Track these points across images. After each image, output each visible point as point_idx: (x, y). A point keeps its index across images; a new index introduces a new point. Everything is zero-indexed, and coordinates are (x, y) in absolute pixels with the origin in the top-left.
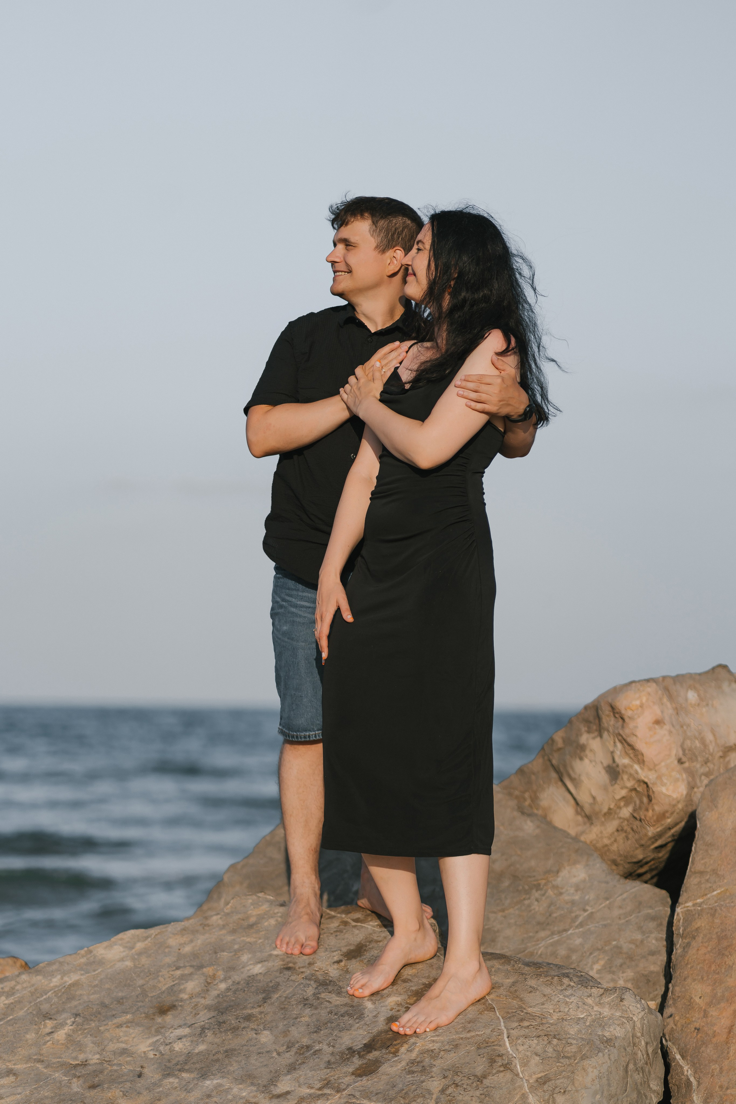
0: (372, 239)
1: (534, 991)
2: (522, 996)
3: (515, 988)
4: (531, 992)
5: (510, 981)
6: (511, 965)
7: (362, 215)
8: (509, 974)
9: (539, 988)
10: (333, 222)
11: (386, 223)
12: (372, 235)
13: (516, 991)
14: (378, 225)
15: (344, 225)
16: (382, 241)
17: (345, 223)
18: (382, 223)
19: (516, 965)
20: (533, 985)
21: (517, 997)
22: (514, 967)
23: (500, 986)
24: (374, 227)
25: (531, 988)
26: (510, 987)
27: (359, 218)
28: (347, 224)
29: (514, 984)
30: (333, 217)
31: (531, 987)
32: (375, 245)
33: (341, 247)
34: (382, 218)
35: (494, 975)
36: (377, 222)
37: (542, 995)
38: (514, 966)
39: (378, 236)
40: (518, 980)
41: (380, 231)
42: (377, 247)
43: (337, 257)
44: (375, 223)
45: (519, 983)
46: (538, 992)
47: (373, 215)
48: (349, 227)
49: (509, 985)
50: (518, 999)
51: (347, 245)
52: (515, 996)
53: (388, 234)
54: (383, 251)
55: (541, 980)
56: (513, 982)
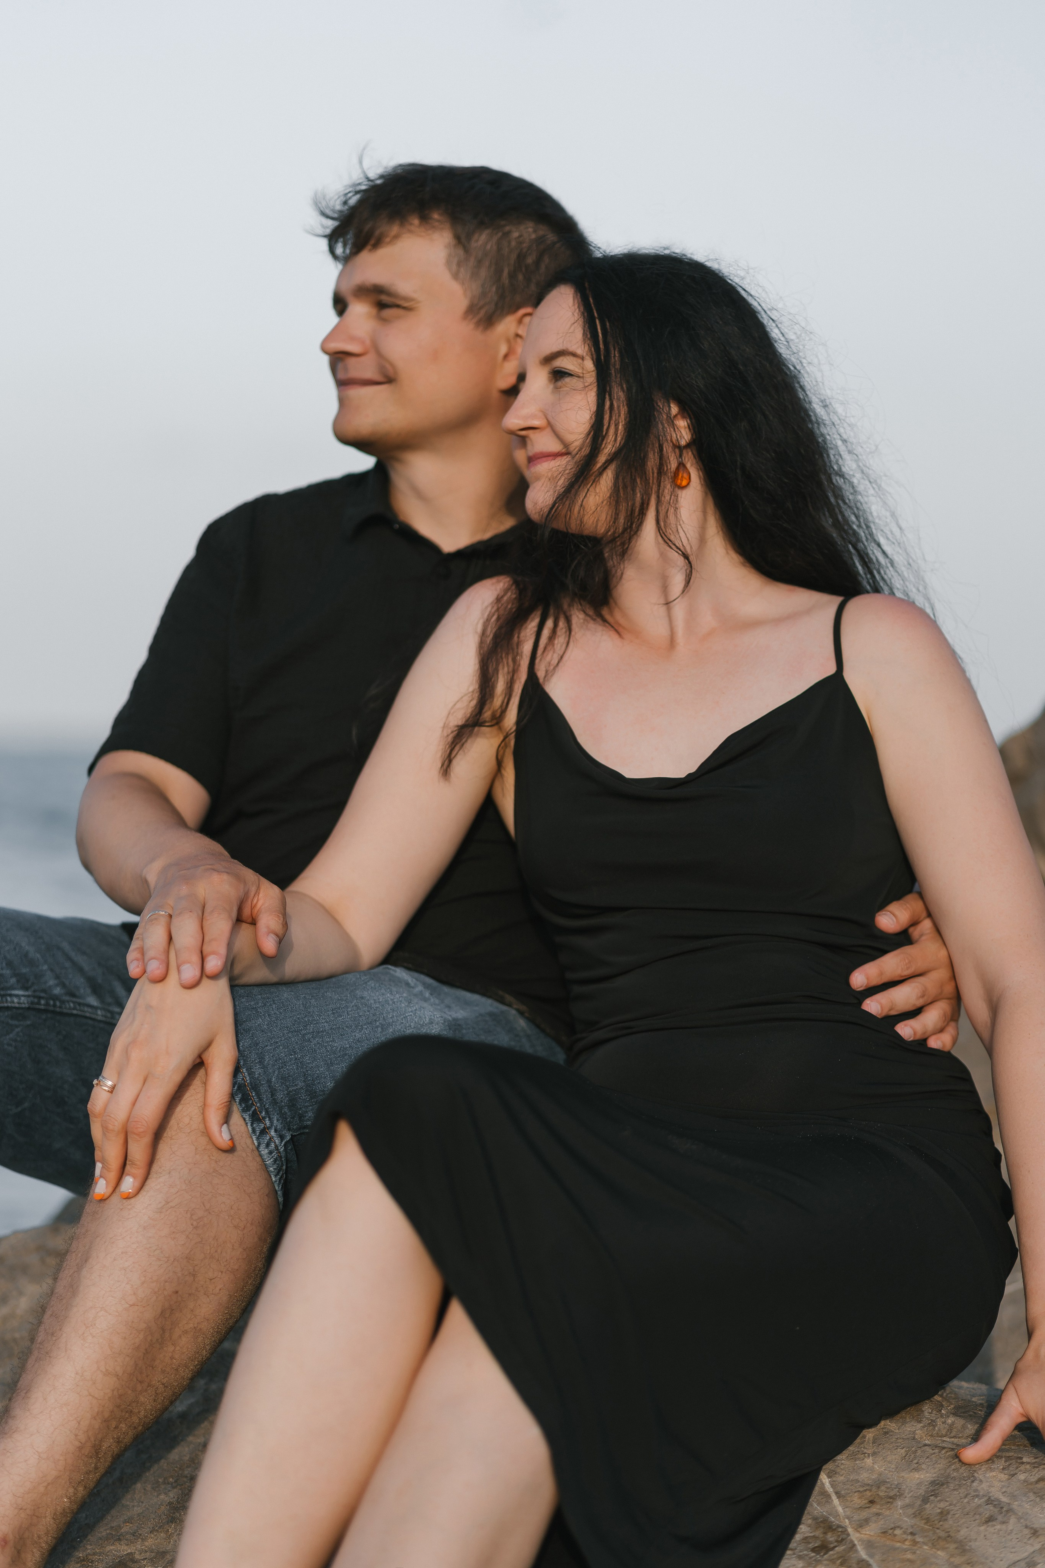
0: (456, 287)
1: (1000, 1518)
2: (963, 1532)
3: (942, 1505)
4: (990, 1519)
5: (925, 1475)
6: (925, 1422)
7: (424, 219)
8: (919, 1452)
9: (1015, 1505)
10: (333, 238)
11: (495, 239)
12: (455, 276)
13: (944, 1515)
14: (474, 244)
15: (369, 247)
16: (484, 294)
17: (372, 242)
18: (483, 240)
19: (939, 1422)
20: (996, 1493)
21: (948, 1538)
22: (934, 1426)
23: (892, 1494)
24: (461, 252)
25: (990, 1507)
26: (925, 1500)
27: (416, 222)
28: (377, 245)
29: (937, 1486)
30: (331, 224)
31: (989, 1501)
32: (462, 303)
33: (359, 310)
34: (482, 225)
35: (874, 1454)
36: (469, 237)
37: (1026, 1531)
38: (932, 1423)
39: (474, 275)
40: (948, 1476)
41: (479, 262)
42: (471, 310)
43: (353, 339)
44: (461, 241)
45: (952, 1486)
46: (1013, 1520)
47: (455, 218)
48: (383, 252)
49: (921, 1492)
50: (952, 1546)
51: (381, 306)
52: (942, 1534)
53: (498, 272)
54: (488, 321)
55: (1022, 1477)
56: (933, 1483)
